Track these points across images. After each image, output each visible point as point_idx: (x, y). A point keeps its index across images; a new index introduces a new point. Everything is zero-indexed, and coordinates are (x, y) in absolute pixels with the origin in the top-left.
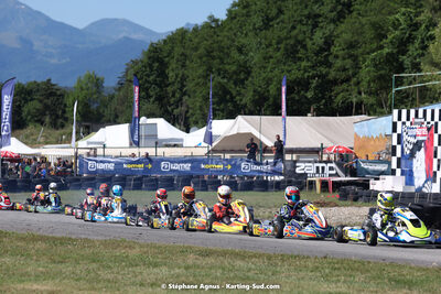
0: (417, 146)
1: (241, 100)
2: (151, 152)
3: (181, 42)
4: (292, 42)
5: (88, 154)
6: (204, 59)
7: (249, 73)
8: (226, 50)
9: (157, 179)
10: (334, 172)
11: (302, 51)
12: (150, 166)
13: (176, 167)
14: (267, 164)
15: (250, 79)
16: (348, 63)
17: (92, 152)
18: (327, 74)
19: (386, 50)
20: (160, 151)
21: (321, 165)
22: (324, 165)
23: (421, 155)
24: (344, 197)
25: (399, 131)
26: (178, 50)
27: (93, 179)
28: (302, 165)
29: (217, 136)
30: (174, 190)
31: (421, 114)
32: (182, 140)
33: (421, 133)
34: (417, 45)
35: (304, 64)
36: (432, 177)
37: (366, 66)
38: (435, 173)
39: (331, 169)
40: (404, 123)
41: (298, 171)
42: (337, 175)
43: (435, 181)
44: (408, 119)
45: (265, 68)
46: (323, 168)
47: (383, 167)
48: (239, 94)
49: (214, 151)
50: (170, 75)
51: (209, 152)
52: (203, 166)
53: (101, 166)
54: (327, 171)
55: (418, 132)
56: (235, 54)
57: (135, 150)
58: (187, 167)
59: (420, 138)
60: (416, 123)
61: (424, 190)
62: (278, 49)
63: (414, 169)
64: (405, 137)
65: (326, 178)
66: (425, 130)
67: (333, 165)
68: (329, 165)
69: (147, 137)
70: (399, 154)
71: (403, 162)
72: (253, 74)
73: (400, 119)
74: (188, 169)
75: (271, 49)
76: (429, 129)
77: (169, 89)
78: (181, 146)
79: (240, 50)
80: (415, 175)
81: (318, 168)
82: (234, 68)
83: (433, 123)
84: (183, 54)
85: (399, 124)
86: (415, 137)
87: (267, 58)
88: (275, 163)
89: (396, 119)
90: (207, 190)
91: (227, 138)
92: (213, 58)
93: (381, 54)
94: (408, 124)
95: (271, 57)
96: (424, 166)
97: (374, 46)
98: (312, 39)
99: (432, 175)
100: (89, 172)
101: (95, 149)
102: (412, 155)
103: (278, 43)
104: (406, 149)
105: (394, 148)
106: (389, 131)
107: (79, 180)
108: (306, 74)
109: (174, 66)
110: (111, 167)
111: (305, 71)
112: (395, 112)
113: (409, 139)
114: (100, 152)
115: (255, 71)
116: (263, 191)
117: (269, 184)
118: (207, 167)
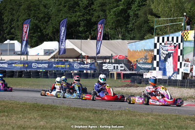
0: (168, 55)
1: (46, 32)
3: (10, 2)
4: (72, 3)
6: (26, 11)
7: (49, 18)
8: (37, 7)
10: (123, 69)
11: (77, 7)
12: (27, 65)
13: (40, 66)
15: (51, 21)
16: (101, 13)
18: (90, 19)
19: (121, 7)
21: (116, 65)
22: (118, 65)
23: (170, 60)
24: (133, 81)
25: (158, 48)
26: (9, 6)
28: (106, 65)
30: (39, 78)
31: (170, 39)
33: (171, 49)
34: (136, 5)
35: (78, 14)
36: (176, 71)
37: (111, 15)
38: (179, 69)
39: (121, 67)
40: (161, 44)
41: (104, 68)
42: (125, 70)
43: (179, 74)
44: (163, 41)
45: (58, 15)
46: (117, 66)
47: (149, 66)
48: (45, 28)
50: (5, 19)
52: (54, 66)
53: (1, 65)
54: (119, 68)
55: (169, 48)
56: (42, 8)
58: (46, 66)
59: (170, 51)
60: (168, 44)
61: (172, 78)
62: (65, 6)
63: (167, 67)
64: (161, 51)
65: (119, 71)
66: (173, 48)
67: (123, 65)
68: (121, 65)
70: (158, 59)
71: (160, 64)
72: (52, 18)
73: (158, 41)
74: (47, 67)
75: (61, 6)
76: (175, 47)
77: (4, 26)
79: (45, 6)
80: (167, 70)
81: (114, 66)
82: (42, 15)
83: (177, 43)
84: (11, 8)
85: (158, 44)
86: (167, 51)
87: (59, 11)
89: (156, 42)
90: (56, 77)
92: (31, 10)
93: (118, 9)
94: (163, 44)
95: (61, 10)
96: (172, 65)
97: (115, 5)
98: (82, 1)
99: (177, 70)
102: (165, 60)
103: (65, 3)
104: (162, 57)
105: (155, 56)
106: (152, 48)
108: (79, 19)
109: (7, 14)
110: (6, 66)
111: (79, 18)
112: (156, 38)
113: (164, 52)
115: (53, 17)
116: (86, 78)
117: (89, 75)
118: (57, 66)
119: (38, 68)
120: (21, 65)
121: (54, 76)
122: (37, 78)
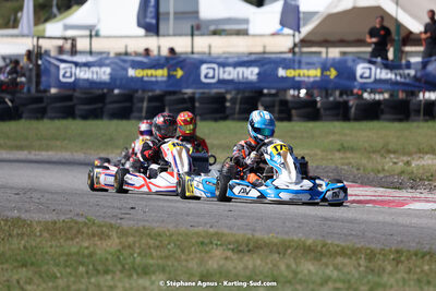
2: (182, 44)
5: (61, 50)
9: (192, 99)
12: (179, 73)
13: (231, 74)
14: (408, 66)
17: (68, 46)
20: (202, 44)
27: (69, 98)
29: (314, 14)
30: (225, 118)
32: (246, 21)
49: (305, 42)
51: (295, 45)
52: (282, 72)
53: (84, 74)
57: (152, 43)
58: (251, 73)
69: (180, 15)
74: (254, 77)
78: (244, 33)
88: (424, 65)
90: (288, 118)
91: (331, 18)
100: (62, 85)
101: (74, 40)
107: (40, 100)
110: (103, 74)
114: (82, 44)
116: (400, 120)
117: (412, 107)
118: (290, 73)
119: (222, 82)
120: (161, 74)
121: (281, 112)
122: (216, 120)
